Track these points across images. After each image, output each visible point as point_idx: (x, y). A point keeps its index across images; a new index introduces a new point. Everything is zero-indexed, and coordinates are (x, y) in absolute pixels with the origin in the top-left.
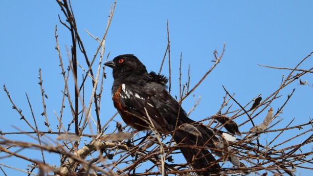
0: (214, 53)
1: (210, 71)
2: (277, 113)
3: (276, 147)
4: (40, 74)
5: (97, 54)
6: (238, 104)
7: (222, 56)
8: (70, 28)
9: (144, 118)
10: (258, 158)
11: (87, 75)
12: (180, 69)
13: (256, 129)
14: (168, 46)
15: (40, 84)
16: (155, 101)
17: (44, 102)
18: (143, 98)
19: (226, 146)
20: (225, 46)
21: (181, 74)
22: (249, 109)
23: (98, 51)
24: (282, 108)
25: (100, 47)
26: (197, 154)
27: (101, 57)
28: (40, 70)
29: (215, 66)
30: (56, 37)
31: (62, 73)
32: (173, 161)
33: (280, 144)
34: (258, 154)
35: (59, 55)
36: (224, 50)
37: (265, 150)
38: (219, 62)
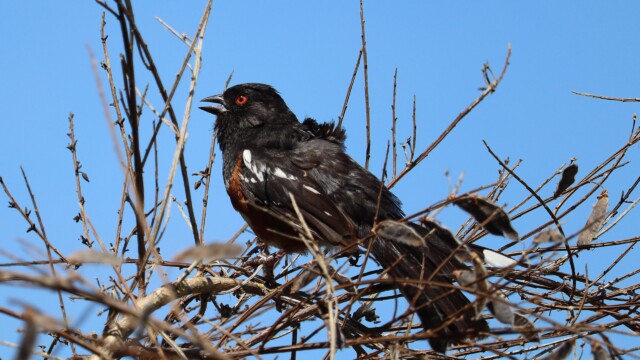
0: (484, 71)
1: (468, 111)
2: (621, 203)
3: (620, 282)
4: (71, 127)
5: (182, 72)
6: (522, 182)
7: (501, 78)
8: (118, 13)
9: (288, 217)
10: (571, 308)
11: (161, 122)
12: (393, 107)
13: (548, 237)
14: (363, 52)
15: (72, 148)
16: (321, 177)
17: (79, 191)
18: (294, 175)
19: (481, 278)
20: (510, 54)
21: (395, 120)
22: (552, 195)
23: (185, 65)
24: (631, 190)
25: (189, 56)
26: (416, 298)
27: (193, 79)
28: (72, 116)
29: (481, 99)
30: (104, 40)
31: (117, 122)
32: (378, 320)
33: (629, 276)
34: (577, 298)
35: (111, 80)
36: (508, 63)
37: (594, 290)
38: (493, 91)
